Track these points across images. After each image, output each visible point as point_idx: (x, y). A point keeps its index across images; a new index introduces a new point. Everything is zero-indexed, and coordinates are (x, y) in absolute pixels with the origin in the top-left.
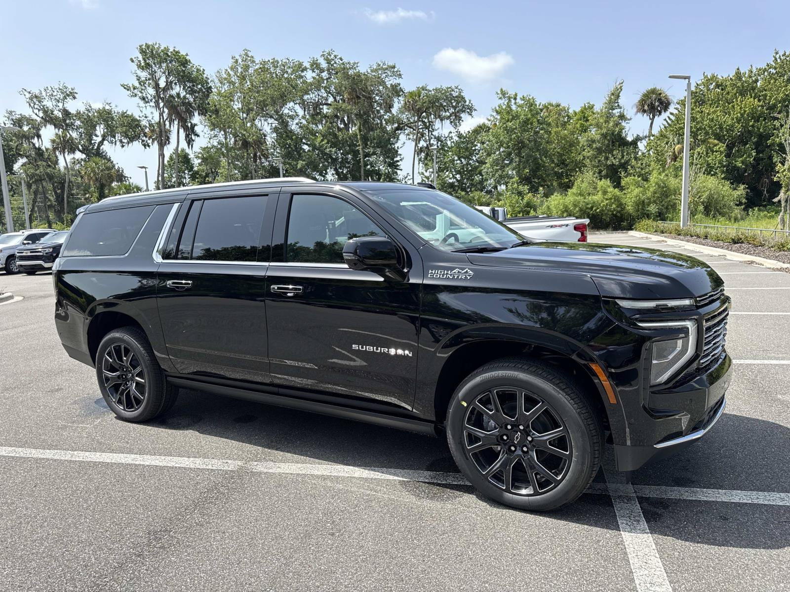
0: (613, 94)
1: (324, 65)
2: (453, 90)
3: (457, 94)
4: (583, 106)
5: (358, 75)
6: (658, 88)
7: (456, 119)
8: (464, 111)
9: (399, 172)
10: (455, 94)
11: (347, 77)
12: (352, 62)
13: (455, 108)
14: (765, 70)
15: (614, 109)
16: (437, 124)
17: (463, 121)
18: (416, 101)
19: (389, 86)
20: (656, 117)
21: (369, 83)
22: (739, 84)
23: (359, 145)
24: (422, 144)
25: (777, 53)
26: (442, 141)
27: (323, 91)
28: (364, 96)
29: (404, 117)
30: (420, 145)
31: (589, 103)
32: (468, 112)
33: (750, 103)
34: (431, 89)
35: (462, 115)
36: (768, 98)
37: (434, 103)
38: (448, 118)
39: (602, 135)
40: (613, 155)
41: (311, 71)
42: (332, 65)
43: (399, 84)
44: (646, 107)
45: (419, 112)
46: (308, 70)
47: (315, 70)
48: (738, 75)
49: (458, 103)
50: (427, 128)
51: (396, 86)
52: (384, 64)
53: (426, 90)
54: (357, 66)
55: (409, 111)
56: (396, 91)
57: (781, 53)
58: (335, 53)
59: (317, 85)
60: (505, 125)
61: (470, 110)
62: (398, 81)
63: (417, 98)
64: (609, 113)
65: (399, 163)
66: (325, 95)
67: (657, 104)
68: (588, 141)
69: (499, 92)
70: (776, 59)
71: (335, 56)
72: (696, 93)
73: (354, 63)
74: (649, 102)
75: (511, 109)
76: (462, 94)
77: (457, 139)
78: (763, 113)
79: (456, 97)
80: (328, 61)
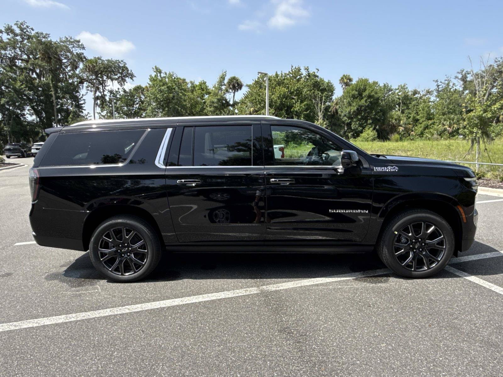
0: (222, 77)
1: (18, 31)
2: (120, 63)
3: (123, 65)
4: (200, 82)
5: (50, 42)
6: (237, 76)
7: (122, 80)
8: (127, 77)
9: (83, 111)
10: (121, 65)
11: (40, 42)
12: (44, 33)
13: (121, 73)
14: (288, 74)
15: (222, 86)
16: (109, 82)
17: (127, 82)
18: (94, 67)
19: (75, 54)
20: (236, 92)
21: (58, 50)
22: (277, 80)
23: (52, 91)
24: (98, 94)
25: (292, 67)
26: (114, 94)
27: (18, 49)
28: (55, 57)
29: (85, 76)
30: (97, 95)
31: (203, 81)
32: (130, 77)
33: (284, 90)
34: (104, 60)
35: (127, 79)
36: (290, 88)
37: (107, 69)
38: (116, 79)
39: (218, 99)
40: (224, 111)
41: (6, 34)
42: (25, 33)
43: (83, 54)
44: (231, 86)
45: (96, 74)
46: (4, 33)
47: (10, 34)
48: (277, 75)
49: (123, 70)
50: (102, 84)
51: (81, 54)
52: (71, 38)
53: (101, 60)
54: (49, 37)
55: (89, 72)
56: (80, 57)
57: (294, 67)
58: (27, 24)
59: (13, 44)
60: (159, 88)
61: (132, 76)
62: (82, 51)
63: (94, 64)
64: (220, 87)
65: (83, 106)
66: (20, 53)
67: (236, 85)
68: (210, 102)
69: (154, 68)
70: (292, 70)
71: (28, 27)
72: (258, 82)
73: (47, 34)
74: (232, 83)
75: (157, 78)
76: (126, 66)
77: (123, 93)
78: (288, 95)
79: (122, 67)
80: (22, 30)
